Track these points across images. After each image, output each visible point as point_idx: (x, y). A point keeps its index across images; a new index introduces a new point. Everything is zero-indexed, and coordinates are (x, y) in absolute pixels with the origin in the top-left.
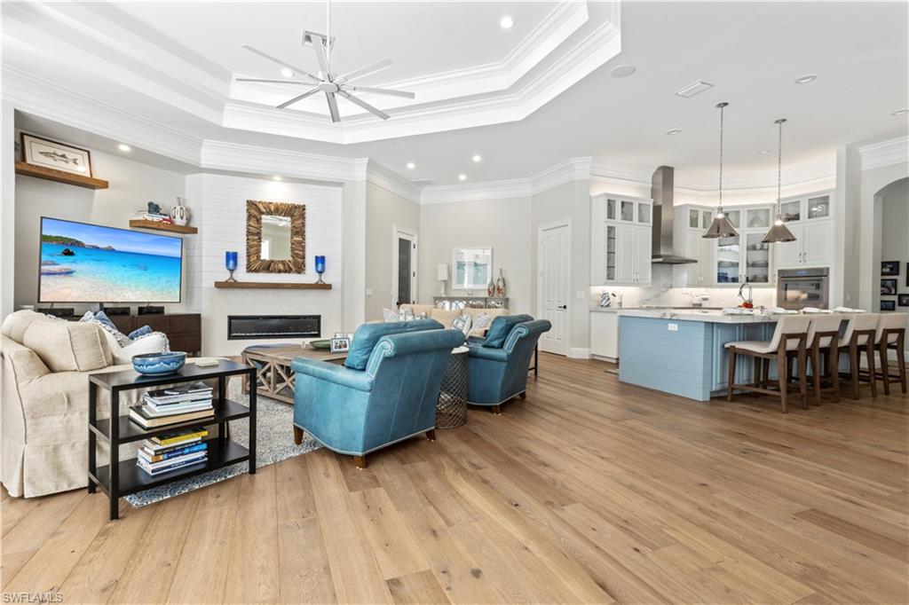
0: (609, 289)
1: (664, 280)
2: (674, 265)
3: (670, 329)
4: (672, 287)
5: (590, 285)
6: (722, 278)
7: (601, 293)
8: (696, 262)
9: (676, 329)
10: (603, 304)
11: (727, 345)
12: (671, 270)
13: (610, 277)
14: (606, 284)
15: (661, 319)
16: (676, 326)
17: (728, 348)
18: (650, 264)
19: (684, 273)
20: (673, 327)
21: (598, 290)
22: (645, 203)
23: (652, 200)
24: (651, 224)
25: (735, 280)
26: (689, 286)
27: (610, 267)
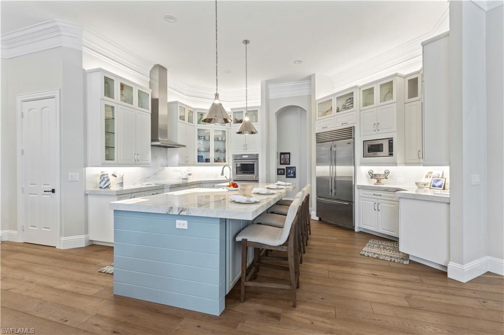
0: (109, 171)
1: (161, 160)
2: (168, 149)
3: (178, 226)
4: (167, 166)
5: (86, 166)
6: (200, 159)
7: (100, 173)
8: (185, 146)
9: (186, 227)
10: (102, 185)
11: (239, 239)
12: (167, 152)
13: (109, 157)
14: (103, 165)
15: (167, 214)
16: (186, 222)
17: (239, 242)
18: (150, 147)
19: (176, 156)
20: (182, 224)
21: (94, 172)
22: (144, 91)
23: (151, 90)
24: (150, 111)
25: (207, 160)
26: (180, 165)
27: (109, 147)
